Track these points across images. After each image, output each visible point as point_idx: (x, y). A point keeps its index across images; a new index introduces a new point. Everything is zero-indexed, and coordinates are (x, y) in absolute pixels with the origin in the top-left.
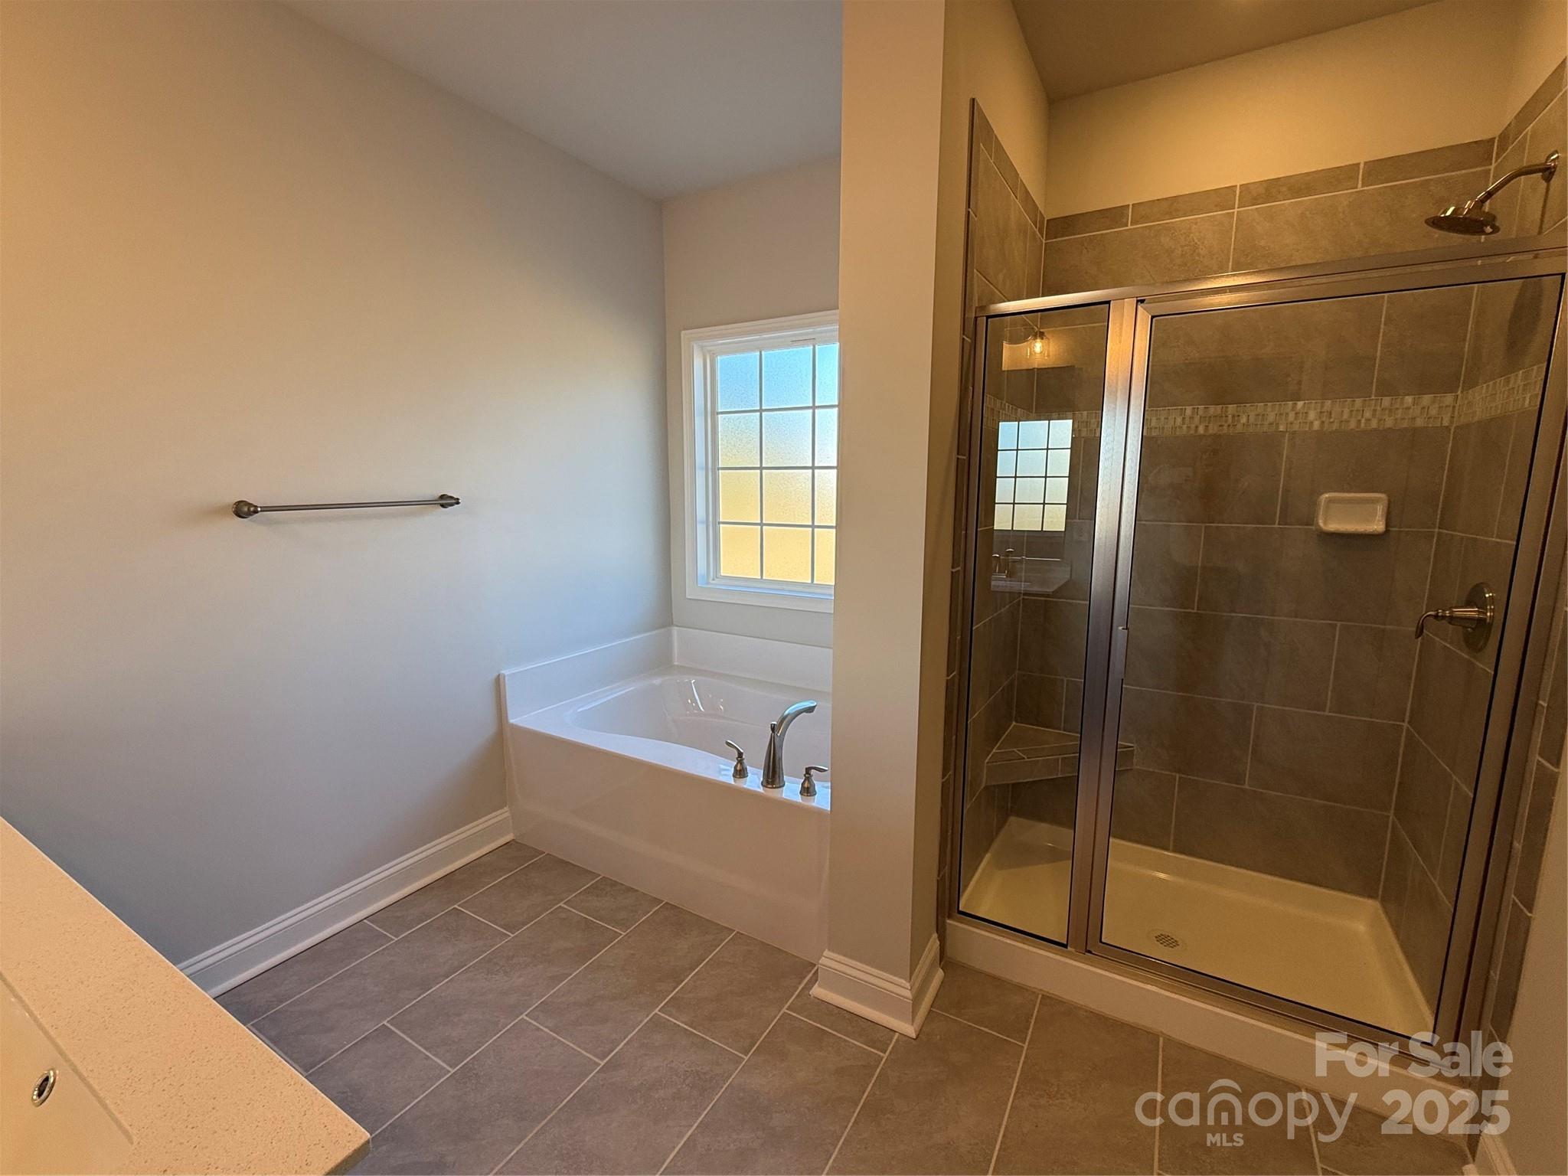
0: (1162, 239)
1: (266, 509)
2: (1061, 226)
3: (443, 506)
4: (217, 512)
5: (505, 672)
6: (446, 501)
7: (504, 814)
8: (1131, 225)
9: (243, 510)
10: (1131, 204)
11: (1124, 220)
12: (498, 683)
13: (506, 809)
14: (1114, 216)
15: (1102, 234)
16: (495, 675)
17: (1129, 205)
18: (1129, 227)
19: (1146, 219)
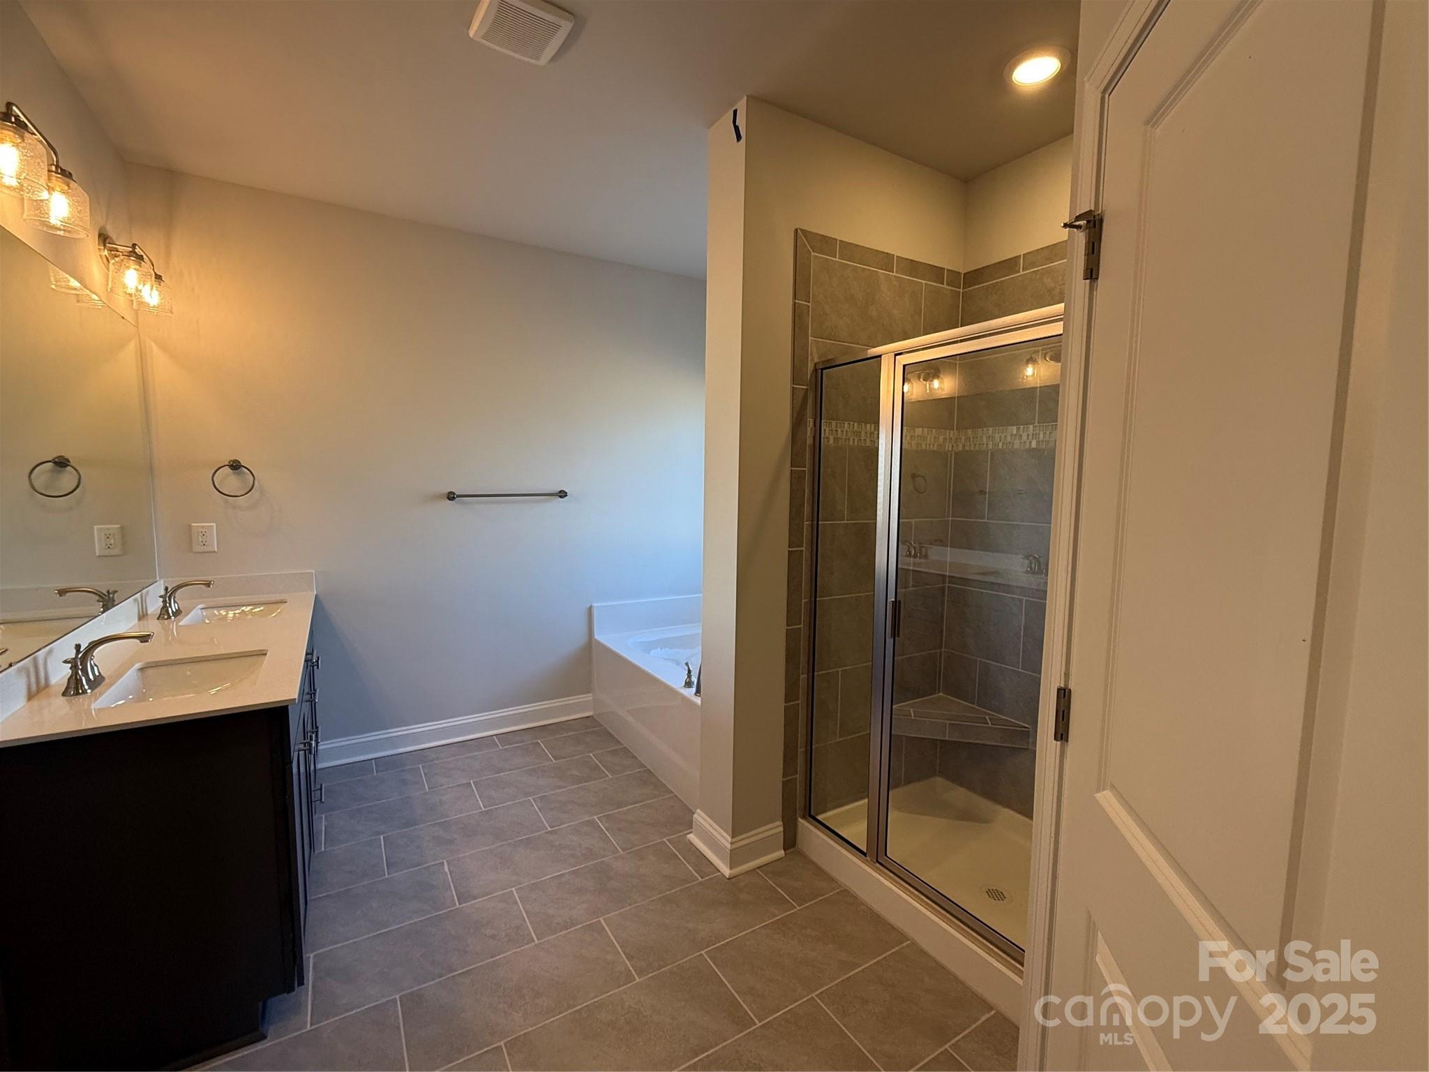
0: (1045, 280)
1: (459, 496)
2: (974, 277)
3: (561, 497)
4: (438, 497)
5: (595, 605)
6: (562, 494)
7: (588, 697)
8: (1023, 270)
9: (451, 496)
10: (1022, 254)
11: (1017, 269)
12: (590, 609)
13: (590, 695)
14: (1010, 265)
15: (1001, 281)
16: (588, 606)
17: (1020, 256)
18: (1021, 273)
19: (1033, 265)
